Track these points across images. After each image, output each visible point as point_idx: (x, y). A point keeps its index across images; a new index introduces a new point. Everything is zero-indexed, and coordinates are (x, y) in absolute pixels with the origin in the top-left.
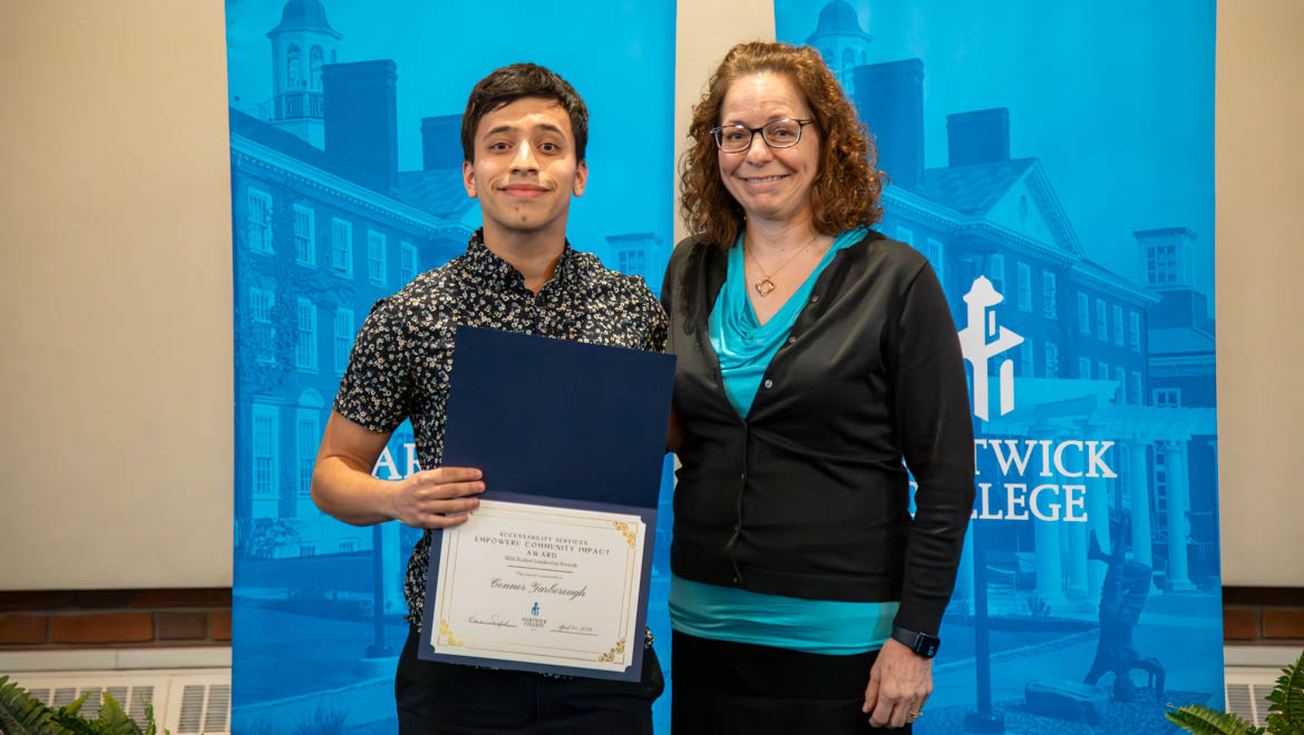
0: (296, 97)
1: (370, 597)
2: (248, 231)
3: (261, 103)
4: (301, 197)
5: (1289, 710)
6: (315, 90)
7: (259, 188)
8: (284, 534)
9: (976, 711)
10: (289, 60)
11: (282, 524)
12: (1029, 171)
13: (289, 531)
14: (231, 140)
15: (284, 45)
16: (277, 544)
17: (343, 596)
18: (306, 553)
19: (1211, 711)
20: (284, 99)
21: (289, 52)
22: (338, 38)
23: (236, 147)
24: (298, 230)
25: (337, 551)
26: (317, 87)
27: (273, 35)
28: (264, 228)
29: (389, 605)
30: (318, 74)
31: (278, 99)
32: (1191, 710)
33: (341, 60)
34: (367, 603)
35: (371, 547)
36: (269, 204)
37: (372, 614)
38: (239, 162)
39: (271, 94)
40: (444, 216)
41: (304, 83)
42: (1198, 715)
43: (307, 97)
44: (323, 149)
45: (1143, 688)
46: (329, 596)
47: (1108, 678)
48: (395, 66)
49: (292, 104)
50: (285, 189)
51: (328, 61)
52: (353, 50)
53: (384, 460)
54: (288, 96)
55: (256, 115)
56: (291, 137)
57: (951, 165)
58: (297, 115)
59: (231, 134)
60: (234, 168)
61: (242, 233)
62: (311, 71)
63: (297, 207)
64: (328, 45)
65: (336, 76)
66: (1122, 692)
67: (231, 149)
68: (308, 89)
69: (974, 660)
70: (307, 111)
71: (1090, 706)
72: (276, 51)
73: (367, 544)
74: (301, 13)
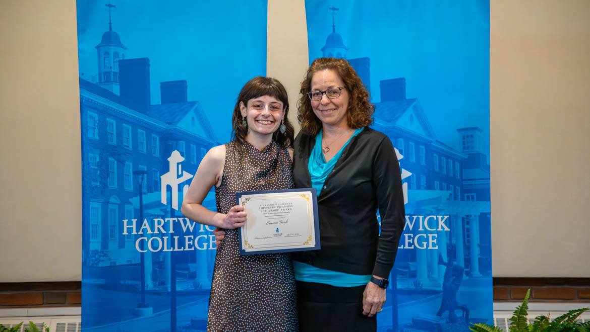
0: (107, 74)
1: (140, 283)
2: (87, 130)
3: (93, 76)
4: (110, 115)
5: (518, 324)
6: (116, 71)
7: (93, 112)
8: (103, 257)
9: (392, 328)
10: (105, 58)
11: (103, 253)
12: (414, 104)
13: (105, 255)
14: (80, 92)
15: (102, 53)
16: (100, 261)
17: (128, 282)
18: (113, 265)
19: (488, 325)
20: (102, 74)
21: (105, 54)
22: (125, 49)
23: (82, 95)
24: (109, 129)
25: (126, 263)
26: (116, 69)
27: (98, 48)
28: (94, 128)
29: (147, 286)
30: (117, 64)
31: (100, 74)
32: (479, 325)
33: (126, 58)
34: (138, 285)
35: (140, 262)
36: (97, 118)
37: (140, 290)
38: (84, 101)
39: (97, 72)
40: (170, 123)
41: (111, 68)
42: (482, 327)
43: (112, 73)
44: (119, 95)
45: (460, 317)
46: (122, 282)
47: (446, 313)
48: (149, 61)
49: (106, 76)
50: (103, 112)
51: (121, 58)
53: (145, 225)
54: (104, 73)
55: (91, 81)
56: (106, 90)
57: (382, 101)
58: (108, 81)
59: (80, 89)
60: (81, 103)
61: (85, 131)
62: (114, 62)
63: (108, 119)
64: (120, 51)
65: (123, 64)
66: (451, 319)
67: (80, 95)
68: (113, 70)
69: (391, 307)
70: (112, 80)
71: (439, 325)
72: (99, 55)
73: (138, 261)
74: (110, 38)
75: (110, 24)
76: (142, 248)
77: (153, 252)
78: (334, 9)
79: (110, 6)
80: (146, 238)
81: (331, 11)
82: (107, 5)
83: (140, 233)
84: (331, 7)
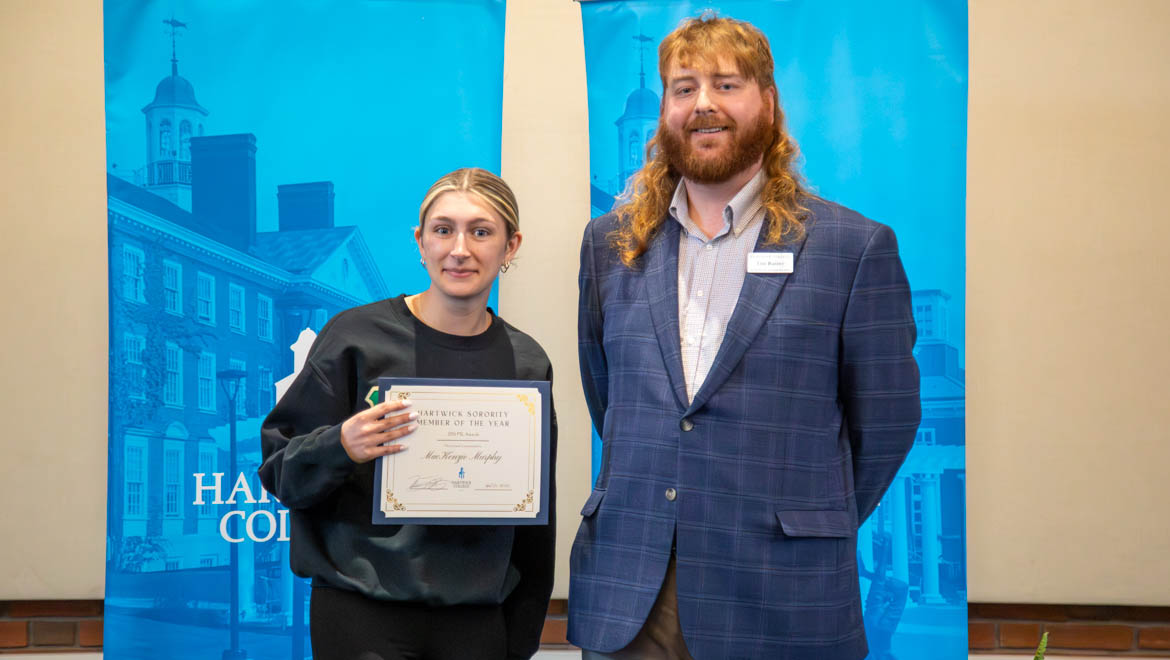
0: (167, 165)
1: (227, 607)
2: (122, 283)
3: (135, 170)
4: (170, 253)
6: (184, 160)
7: (134, 245)
8: (151, 551)
10: (161, 133)
11: (150, 542)
13: (156, 548)
14: (108, 203)
15: (157, 120)
16: (145, 559)
17: (203, 605)
18: (171, 568)
20: (156, 167)
21: (162, 125)
22: (206, 114)
23: (112, 208)
24: (168, 284)
25: (199, 566)
26: (187, 158)
27: (147, 110)
28: (136, 280)
29: (243, 613)
30: (187, 145)
31: (150, 167)
33: (208, 133)
34: (224, 612)
35: (228, 563)
36: (142, 259)
37: (229, 622)
38: (116, 222)
39: (144, 163)
40: (297, 272)
41: (174, 153)
43: (177, 165)
44: (190, 210)
46: (191, 605)
48: (255, 139)
49: (163, 171)
50: (155, 246)
51: (196, 134)
52: (219, 124)
53: (240, 486)
54: (160, 164)
55: (131, 181)
56: (163, 200)
58: (168, 182)
59: (108, 198)
60: (110, 227)
61: (116, 285)
62: (181, 142)
63: (167, 262)
64: (196, 120)
65: (199, 145)
67: (109, 210)
68: (178, 158)
70: (176, 177)
72: (149, 126)
73: (225, 561)
74: (172, 91)
75: (174, 61)
76: (234, 533)
77: (255, 543)
78: (643, 39)
79: (175, 23)
80: (242, 514)
81: (638, 43)
82: (166, 22)
83: (231, 501)
84: (638, 34)
